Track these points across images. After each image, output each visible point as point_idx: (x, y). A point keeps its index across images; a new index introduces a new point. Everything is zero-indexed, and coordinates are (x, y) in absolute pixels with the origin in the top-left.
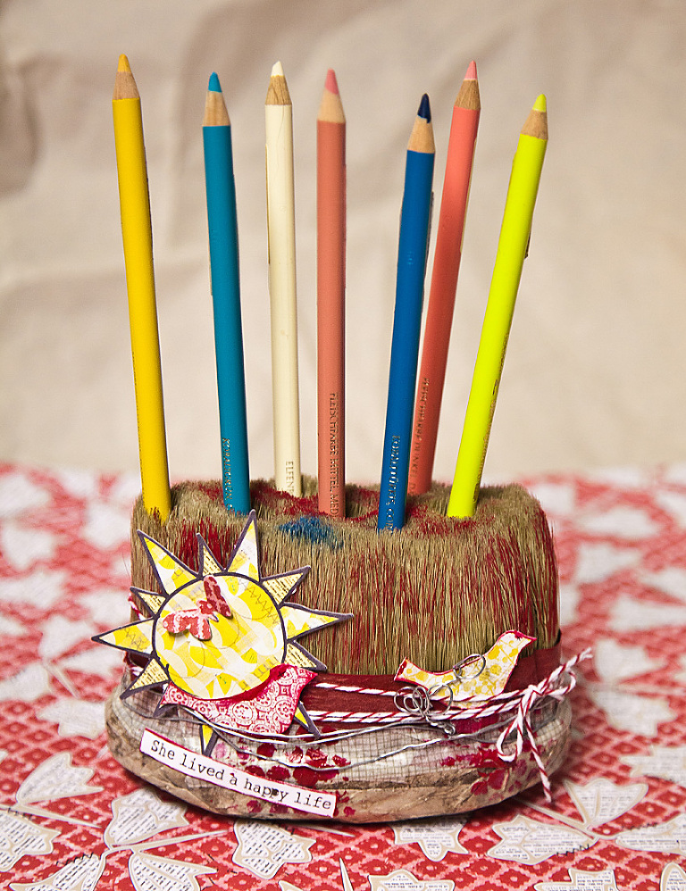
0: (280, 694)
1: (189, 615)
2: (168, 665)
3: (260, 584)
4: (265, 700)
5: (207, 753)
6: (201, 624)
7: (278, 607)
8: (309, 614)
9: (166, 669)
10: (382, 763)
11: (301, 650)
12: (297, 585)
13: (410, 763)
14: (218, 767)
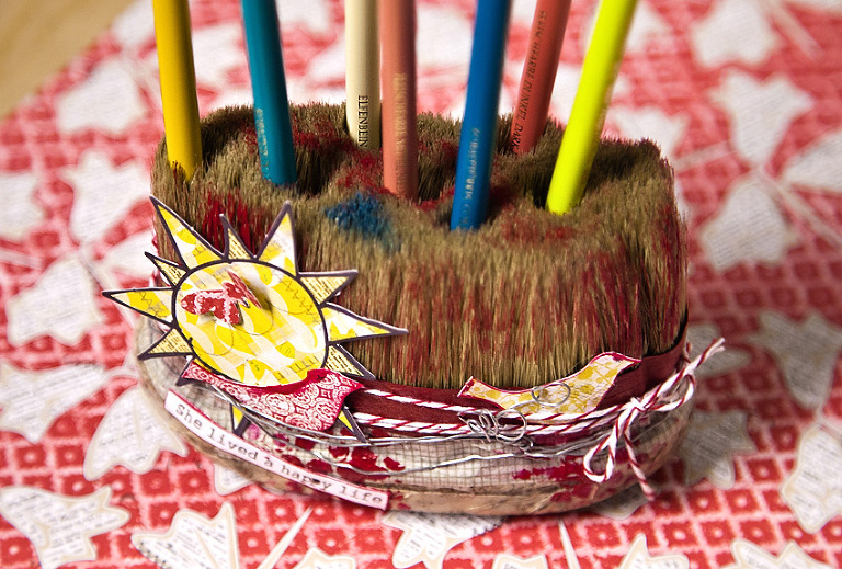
0: (320, 396)
1: (213, 296)
2: (191, 339)
3: (298, 278)
4: (303, 398)
5: (238, 432)
6: (227, 307)
7: (320, 307)
8: (356, 321)
9: (189, 342)
10: (442, 471)
11: (346, 355)
12: (343, 288)
13: (476, 473)
14: (251, 448)
